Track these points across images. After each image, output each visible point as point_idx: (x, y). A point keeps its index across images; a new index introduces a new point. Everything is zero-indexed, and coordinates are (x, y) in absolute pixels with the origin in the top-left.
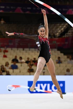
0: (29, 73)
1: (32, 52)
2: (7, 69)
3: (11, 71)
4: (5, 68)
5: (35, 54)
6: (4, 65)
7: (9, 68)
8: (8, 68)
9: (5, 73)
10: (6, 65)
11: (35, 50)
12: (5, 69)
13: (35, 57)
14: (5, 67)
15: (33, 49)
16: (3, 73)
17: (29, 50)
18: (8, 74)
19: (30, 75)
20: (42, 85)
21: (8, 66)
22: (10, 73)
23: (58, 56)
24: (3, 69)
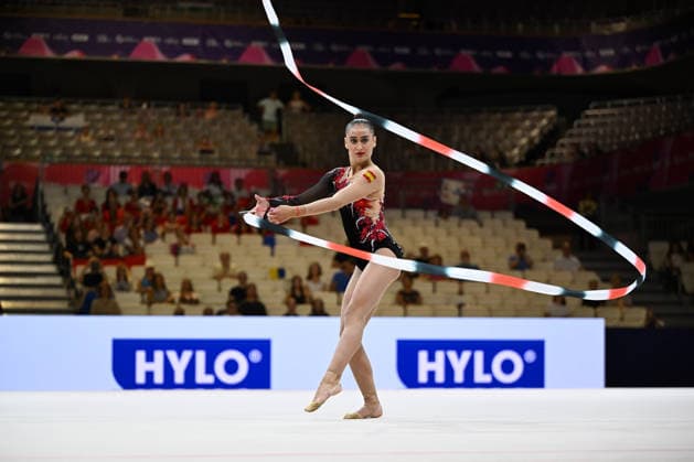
0: (400, 309)
1: (415, 222)
2: (315, 291)
3: (329, 299)
4: (307, 288)
5: (425, 233)
6: (304, 274)
7: (324, 289)
8: (319, 286)
9: (308, 308)
10: (310, 277)
11: (426, 217)
12: (306, 293)
13: (423, 244)
14: (305, 282)
15: (419, 214)
16: (300, 308)
17: (404, 217)
18: (319, 311)
19: (406, 315)
20: (452, 355)
21: (317, 281)
22: (327, 308)
23: (515, 241)
24: (298, 293)
